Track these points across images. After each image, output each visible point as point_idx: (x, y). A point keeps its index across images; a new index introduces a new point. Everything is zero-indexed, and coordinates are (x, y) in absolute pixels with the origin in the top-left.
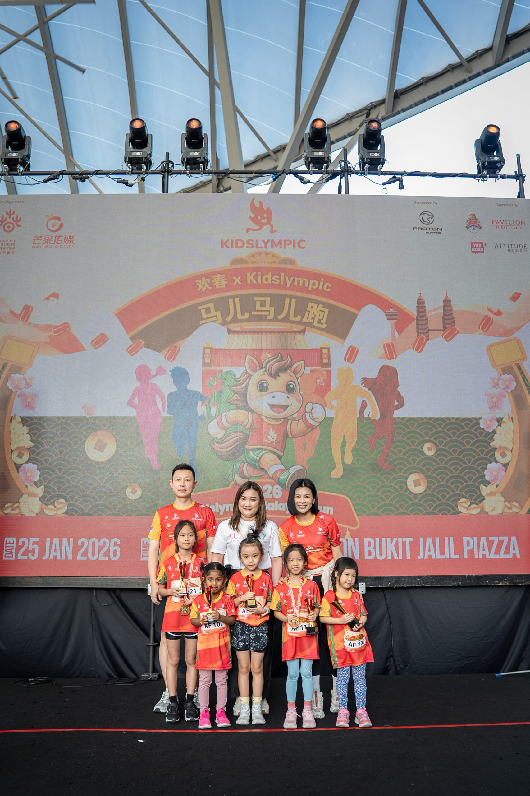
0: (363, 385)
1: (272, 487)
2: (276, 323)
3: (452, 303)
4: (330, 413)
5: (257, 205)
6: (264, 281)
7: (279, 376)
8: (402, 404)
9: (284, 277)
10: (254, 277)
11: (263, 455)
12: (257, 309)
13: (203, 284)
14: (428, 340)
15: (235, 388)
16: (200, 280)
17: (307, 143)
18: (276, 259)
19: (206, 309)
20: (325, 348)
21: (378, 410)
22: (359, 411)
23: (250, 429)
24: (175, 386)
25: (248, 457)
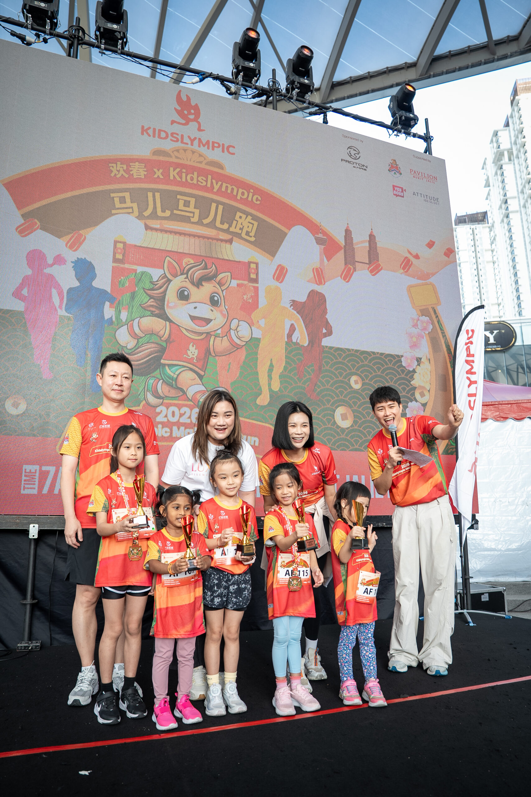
0: (292, 307)
1: (191, 410)
2: (201, 227)
3: (377, 239)
4: (257, 334)
5: (184, 99)
6: (189, 180)
7: (202, 285)
8: (329, 333)
9: (212, 180)
10: (177, 174)
11: (181, 372)
12: (180, 208)
13: (118, 169)
14: (355, 271)
15: (151, 292)
16: (115, 165)
17: (237, 53)
18: (203, 159)
19: (120, 198)
20: (254, 263)
21: (307, 336)
22: (287, 334)
23: (166, 341)
24: (78, 280)
25: (164, 374)
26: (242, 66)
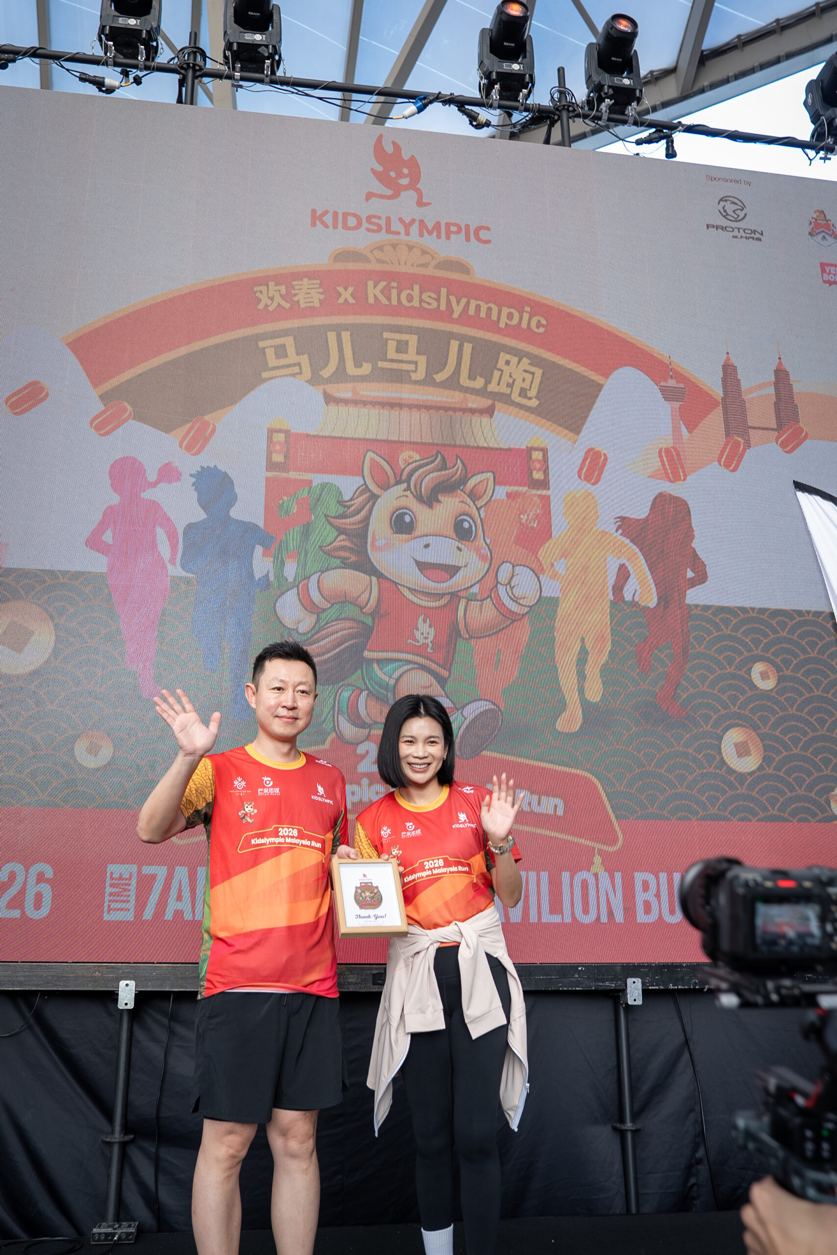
0: (620, 531)
2: (431, 389)
3: (791, 378)
4: (551, 589)
5: (389, 149)
6: (404, 301)
7: (439, 501)
8: (701, 578)
9: (448, 296)
10: (381, 292)
11: (402, 674)
12: (389, 357)
13: (270, 295)
14: (750, 447)
15: (340, 521)
16: (265, 287)
17: (487, 48)
18: (431, 259)
19: (276, 347)
20: (537, 449)
21: (653, 586)
22: (613, 587)
23: (373, 614)
24: (202, 508)
25: (371, 679)
26: (497, 73)
